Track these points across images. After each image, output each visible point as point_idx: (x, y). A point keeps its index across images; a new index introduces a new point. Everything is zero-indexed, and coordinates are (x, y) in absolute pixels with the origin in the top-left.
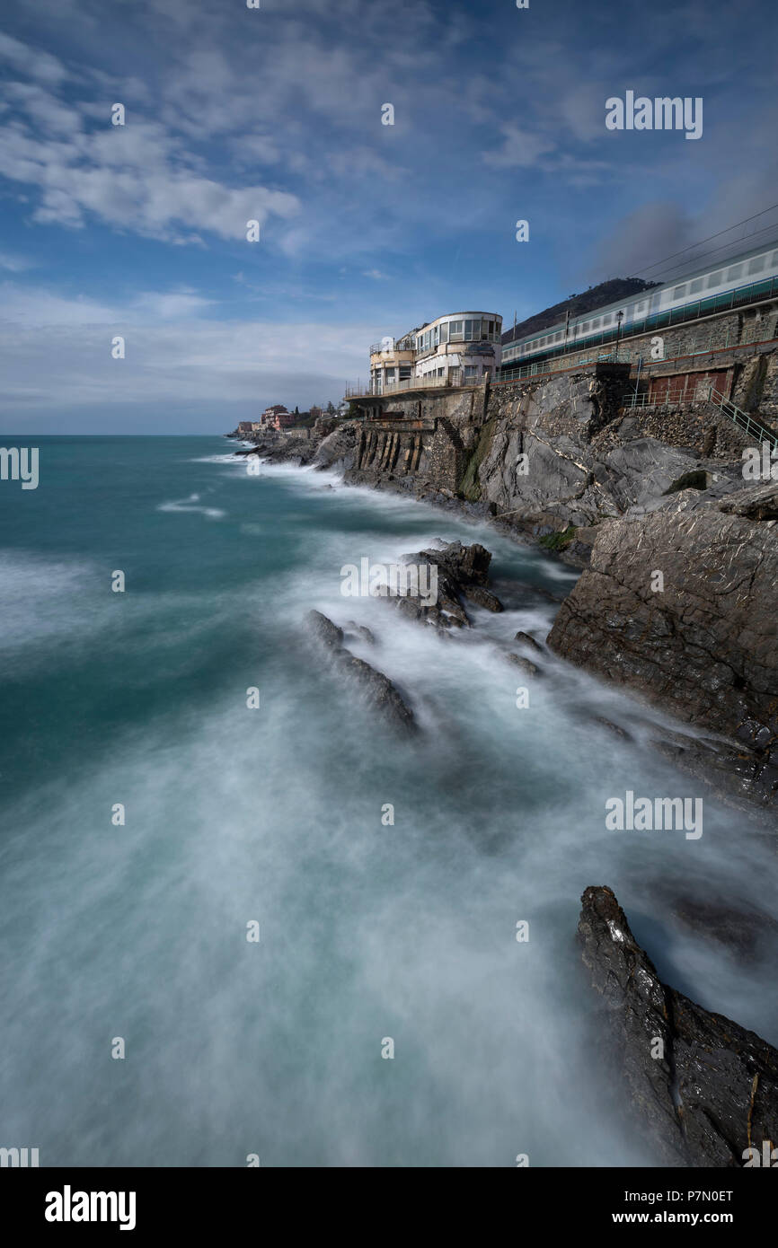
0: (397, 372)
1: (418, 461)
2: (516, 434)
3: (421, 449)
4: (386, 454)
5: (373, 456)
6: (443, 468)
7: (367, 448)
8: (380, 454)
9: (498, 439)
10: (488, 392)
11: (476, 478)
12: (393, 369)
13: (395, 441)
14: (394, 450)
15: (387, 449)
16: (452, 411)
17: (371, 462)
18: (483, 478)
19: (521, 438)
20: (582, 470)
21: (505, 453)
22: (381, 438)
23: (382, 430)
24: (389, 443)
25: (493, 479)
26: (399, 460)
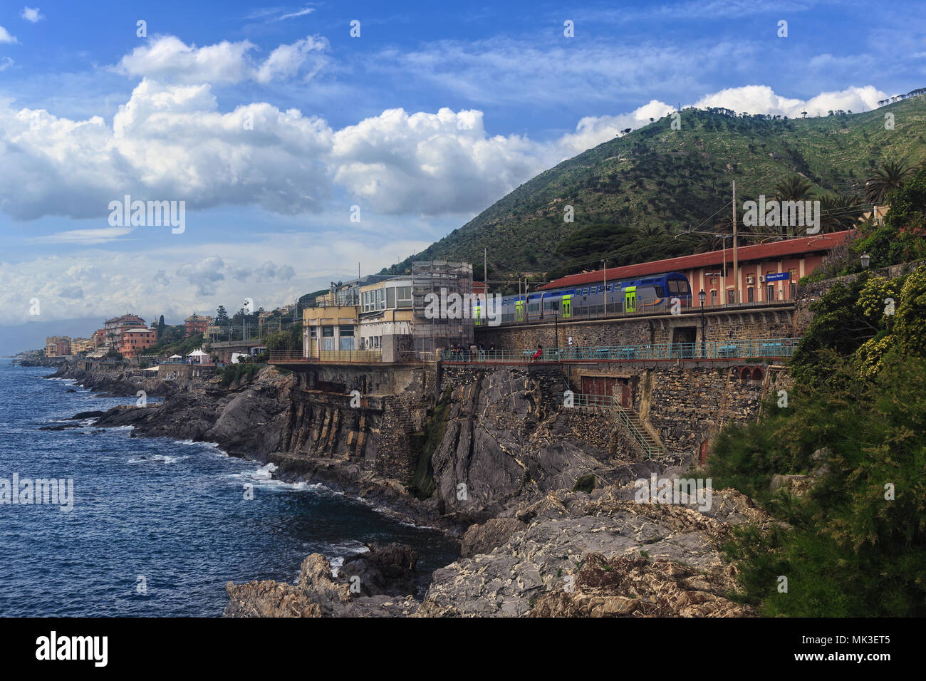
0: (336, 331)
1: (364, 446)
2: (465, 422)
3: (367, 430)
4: (324, 435)
5: (307, 436)
6: (392, 457)
7: (298, 424)
8: (315, 434)
9: (451, 427)
10: (441, 370)
11: (430, 469)
12: (331, 327)
13: (336, 419)
14: (334, 430)
15: (325, 428)
16: (402, 390)
17: (303, 444)
18: (436, 469)
19: (472, 429)
20: (521, 466)
21: (457, 443)
22: (318, 412)
23: (319, 404)
24: (327, 421)
25: (446, 472)
26: (341, 443)
